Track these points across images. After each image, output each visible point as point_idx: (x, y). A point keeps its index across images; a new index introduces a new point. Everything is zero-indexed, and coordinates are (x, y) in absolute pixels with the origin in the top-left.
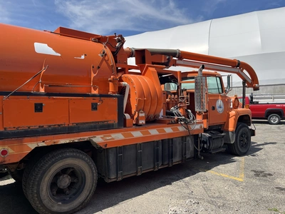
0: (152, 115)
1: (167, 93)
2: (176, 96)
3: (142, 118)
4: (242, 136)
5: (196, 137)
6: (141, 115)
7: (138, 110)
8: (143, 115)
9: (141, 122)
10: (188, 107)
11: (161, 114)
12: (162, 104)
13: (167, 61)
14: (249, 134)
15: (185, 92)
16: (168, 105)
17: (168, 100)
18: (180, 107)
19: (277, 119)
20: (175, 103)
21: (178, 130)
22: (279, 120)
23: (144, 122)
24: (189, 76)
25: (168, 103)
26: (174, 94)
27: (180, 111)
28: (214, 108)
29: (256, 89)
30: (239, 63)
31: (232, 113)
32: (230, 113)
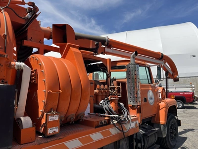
0: (72, 116)
1: (96, 83)
2: (106, 86)
3: (53, 124)
4: (171, 128)
5: (131, 138)
6: (51, 119)
7: (48, 110)
8: (56, 118)
9: (50, 131)
10: (120, 100)
11: (88, 111)
12: (89, 98)
13: (95, 47)
14: (177, 124)
15: (115, 82)
16: (96, 98)
17: (96, 91)
18: (111, 101)
19: (181, 104)
20: (105, 95)
21: (110, 133)
22: (183, 105)
23: (57, 130)
24: (118, 65)
25: (96, 95)
26: (104, 83)
27: (112, 106)
28: (146, 100)
29: (176, 80)
30: (163, 56)
31: (162, 104)
32: (160, 104)
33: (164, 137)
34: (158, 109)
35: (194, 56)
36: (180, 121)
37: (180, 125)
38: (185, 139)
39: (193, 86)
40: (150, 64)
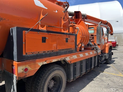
4: (110, 55)
8: (83, 45)
18: (92, 42)
21: (94, 53)
23: (83, 49)
29: (112, 34)
30: (107, 22)
31: (107, 45)
32: (106, 45)
33: (107, 58)
34: (105, 47)
35: (117, 21)
36: (113, 53)
37: (113, 55)
38: (114, 61)
39: (116, 38)
40: (103, 27)
